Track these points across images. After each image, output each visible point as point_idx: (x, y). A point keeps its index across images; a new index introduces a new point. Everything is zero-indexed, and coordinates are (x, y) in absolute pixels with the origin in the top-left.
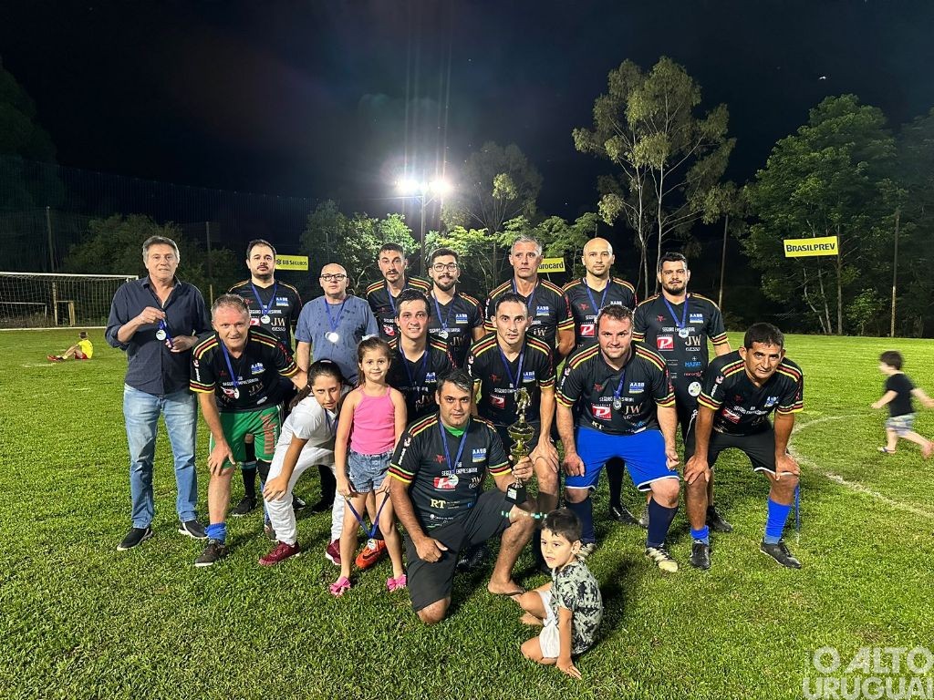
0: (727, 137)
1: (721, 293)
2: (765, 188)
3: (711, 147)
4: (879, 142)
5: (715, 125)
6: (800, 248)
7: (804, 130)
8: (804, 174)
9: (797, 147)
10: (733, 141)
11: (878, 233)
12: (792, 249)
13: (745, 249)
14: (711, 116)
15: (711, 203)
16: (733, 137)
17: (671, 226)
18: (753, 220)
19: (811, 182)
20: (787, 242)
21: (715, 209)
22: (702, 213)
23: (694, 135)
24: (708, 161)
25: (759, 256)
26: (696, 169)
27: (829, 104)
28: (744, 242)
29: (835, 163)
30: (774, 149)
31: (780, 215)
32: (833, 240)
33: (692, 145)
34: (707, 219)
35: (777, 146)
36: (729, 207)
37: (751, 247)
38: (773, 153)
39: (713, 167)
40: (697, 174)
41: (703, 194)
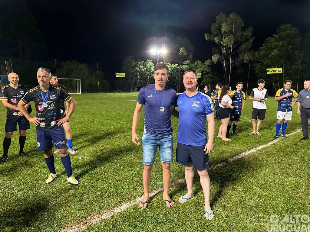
0: (252, 36)
1: (248, 84)
2: (262, 53)
3: (247, 39)
4: (296, 39)
5: (248, 33)
6: (271, 71)
7: (274, 35)
8: (273, 49)
9: (272, 41)
10: (254, 37)
11: (294, 67)
12: (269, 71)
13: (255, 71)
14: (247, 30)
15: (246, 57)
16: (253, 36)
17: (234, 63)
18: (259, 62)
19: (275, 51)
20: (267, 69)
21: (247, 59)
22: (243, 60)
23: (242, 36)
24: (246, 43)
25: (259, 73)
26: (242, 46)
27: (283, 27)
28: (255, 69)
29: (283, 46)
30: (265, 41)
31: (266, 61)
32: (281, 69)
33: (241, 39)
34: (245, 62)
35: (266, 40)
36: (251, 58)
37: (257, 70)
38: (265, 42)
39: (247, 45)
40: (243, 48)
41: (244, 54)
